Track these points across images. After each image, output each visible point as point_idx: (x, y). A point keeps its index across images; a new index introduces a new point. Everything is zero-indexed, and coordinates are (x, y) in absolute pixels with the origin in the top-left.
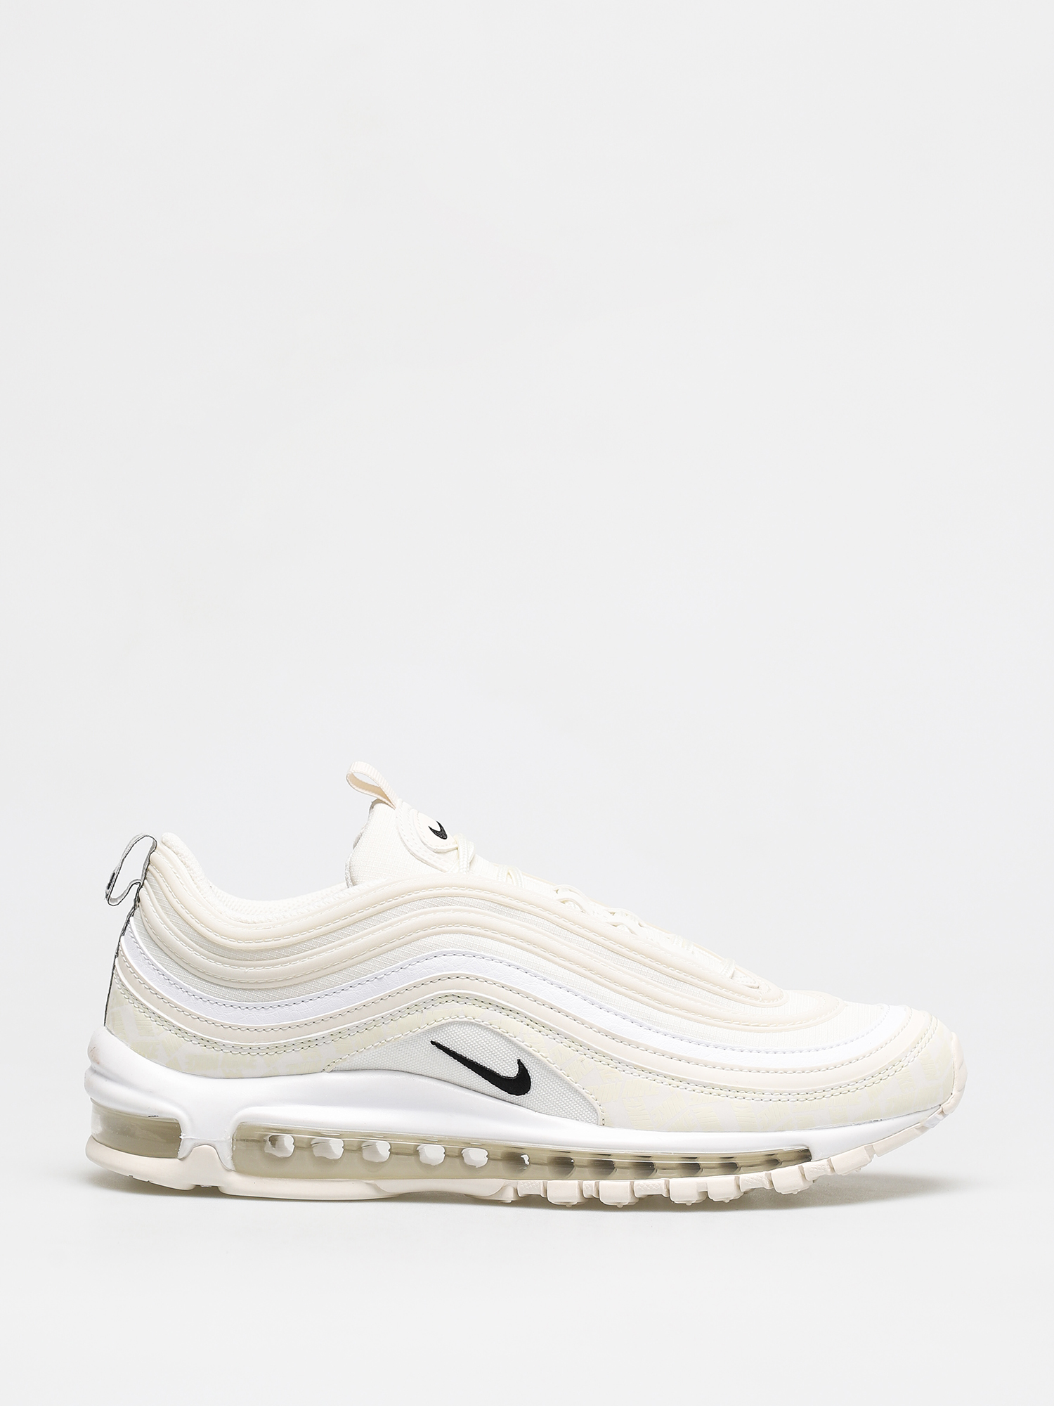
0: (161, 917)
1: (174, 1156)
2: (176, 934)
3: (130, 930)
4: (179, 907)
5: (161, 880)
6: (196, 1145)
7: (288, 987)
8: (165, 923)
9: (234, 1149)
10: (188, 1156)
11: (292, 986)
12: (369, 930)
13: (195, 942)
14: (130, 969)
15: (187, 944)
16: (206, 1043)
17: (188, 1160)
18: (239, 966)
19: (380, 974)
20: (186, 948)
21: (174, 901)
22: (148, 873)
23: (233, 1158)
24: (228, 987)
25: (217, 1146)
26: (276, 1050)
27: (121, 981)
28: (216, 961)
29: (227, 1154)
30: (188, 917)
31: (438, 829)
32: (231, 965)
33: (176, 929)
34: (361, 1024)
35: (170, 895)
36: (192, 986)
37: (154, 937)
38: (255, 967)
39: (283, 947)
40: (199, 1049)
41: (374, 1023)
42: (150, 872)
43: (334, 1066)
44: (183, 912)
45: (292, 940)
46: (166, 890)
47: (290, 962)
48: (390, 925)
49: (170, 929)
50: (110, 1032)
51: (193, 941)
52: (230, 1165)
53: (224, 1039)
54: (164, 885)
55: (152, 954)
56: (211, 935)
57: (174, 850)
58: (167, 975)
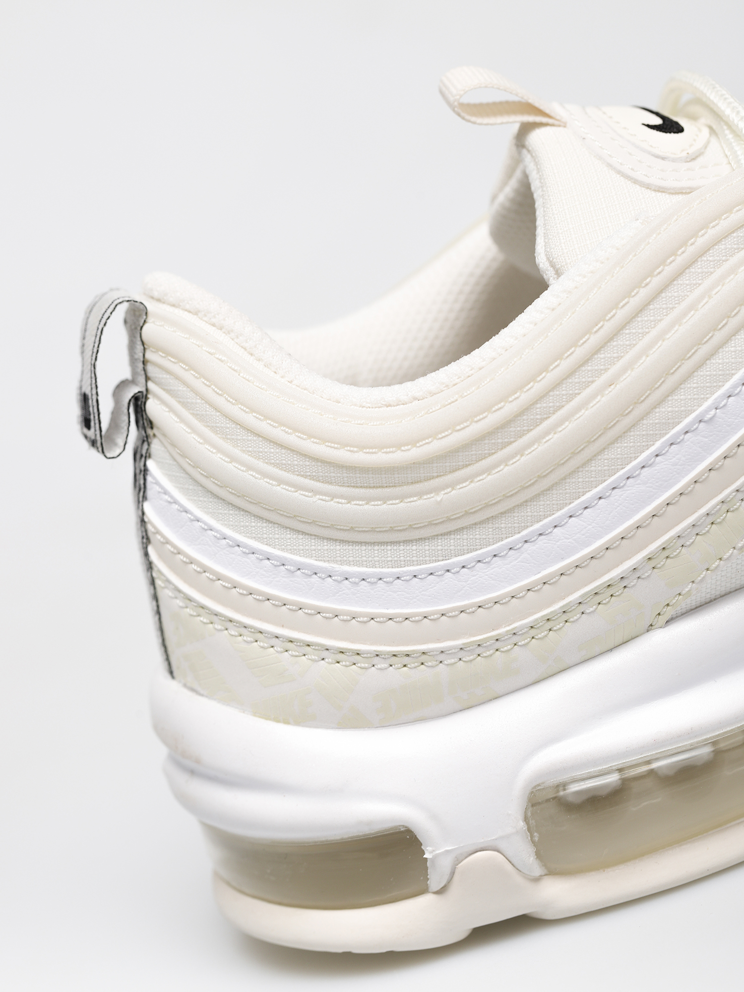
0: (220, 450)
1: (424, 891)
2: (265, 475)
3: (157, 488)
4: (250, 419)
5: (188, 376)
6: (458, 861)
7: (532, 499)
8: (233, 459)
9: (536, 839)
10: (450, 881)
11: (539, 495)
12: (654, 333)
13: (312, 478)
14: (193, 566)
15: (298, 487)
16: (406, 660)
17: (455, 890)
18: (420, 494)
19: (707, 411)
20: (298, 495)
21: (236, 411)
22: (149, 368)
23: (539, 855)
24: (411, 541)
25: (502, 846)
26: (549, 625)
27: (179, 591)
28: (368, 500)
29: (525, 853)
30: (279, 433)
31: (658, 121)
32: (402, 498)
33: (261, 465)
34: (699, 518)
35: (220, 401)
36: (336, 562)
37: (222, 493)
38: (453, 485)
39: (498, 428)
40: (395, 676)
41: (725, 507)
42: (155, 364)
43: (669, 612)
44: (264, 426)
45: (509, 409)
46: (208, 392)
47: (520, 452)
48: (692, 307)
49: (249, 468)
50: (193, 690)
51: (306, 477)
52: (537, 870)
53: (439, 640)
54: (198, 384)
55: (228, 526)
56: (343, 455)
57: (188, 307)
58: (277, 558)
